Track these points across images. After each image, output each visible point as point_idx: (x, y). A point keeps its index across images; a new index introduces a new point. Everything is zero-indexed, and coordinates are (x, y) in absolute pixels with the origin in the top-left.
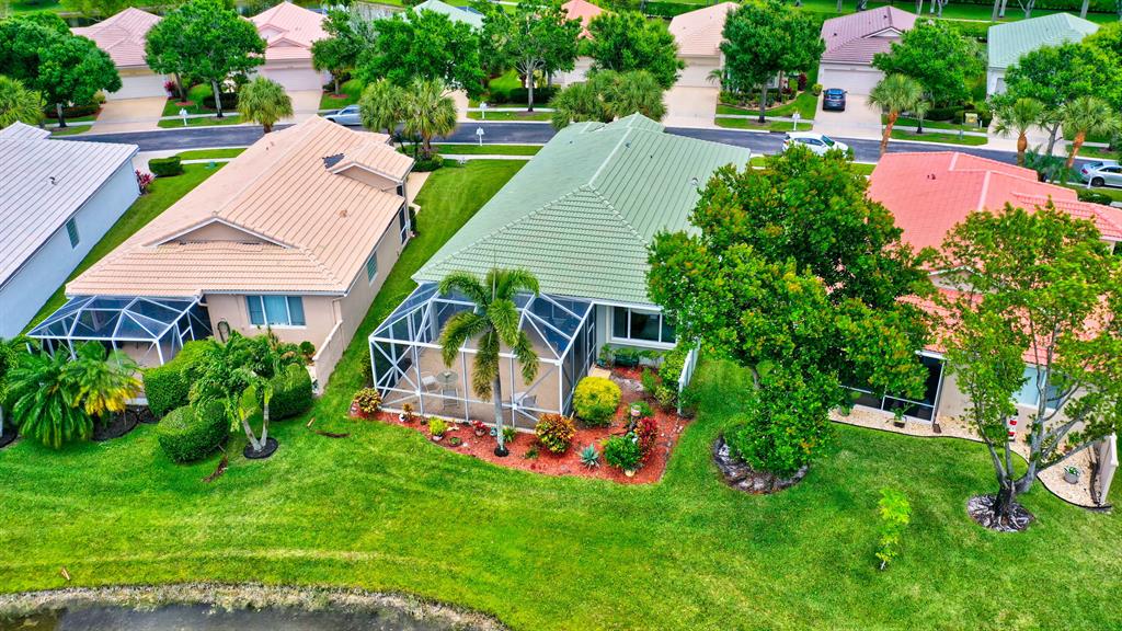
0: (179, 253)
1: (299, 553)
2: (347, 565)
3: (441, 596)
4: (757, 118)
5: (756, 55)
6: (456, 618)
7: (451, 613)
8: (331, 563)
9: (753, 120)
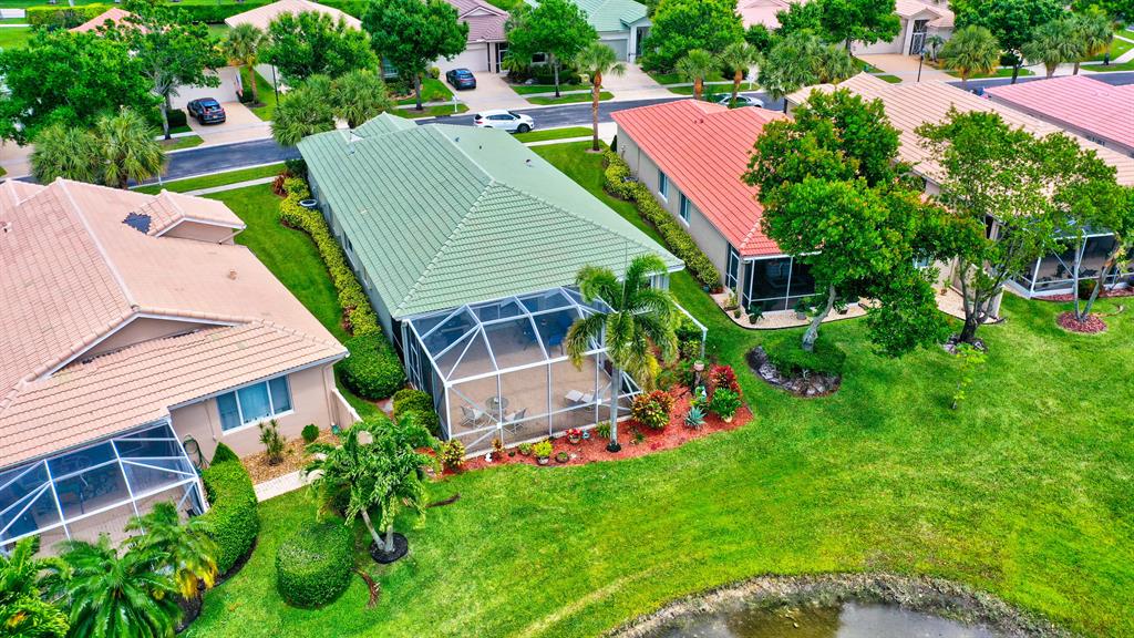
0: (94, 373)
1: (555, 617)
2: (608, 604)
3: (713, 583)
4: (415, 106)
5: (417, 43)
6: (739, 593)
7: (732, 592)
8: (591, 610)
9: (411, 109)
